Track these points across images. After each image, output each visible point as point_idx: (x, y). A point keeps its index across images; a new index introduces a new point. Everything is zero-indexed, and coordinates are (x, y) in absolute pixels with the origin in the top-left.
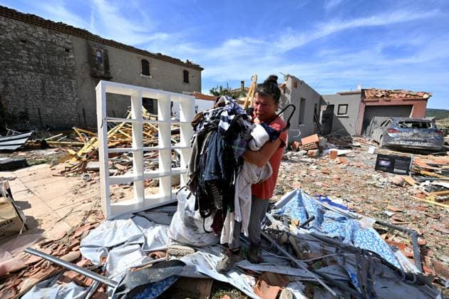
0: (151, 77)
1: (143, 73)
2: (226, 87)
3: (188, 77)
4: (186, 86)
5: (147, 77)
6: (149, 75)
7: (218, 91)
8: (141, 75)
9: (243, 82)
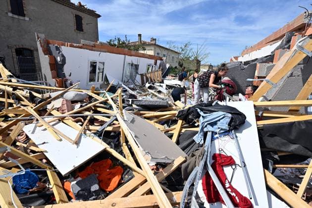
0: (27, 19)
1: (13, 12)
2: (125, 39)
3: (81, 24)
4: (80, 35)
5: (21, 18)
6: (24, 15)
7: (116, 43)
8: (10, 14)
9: (140, 35)
